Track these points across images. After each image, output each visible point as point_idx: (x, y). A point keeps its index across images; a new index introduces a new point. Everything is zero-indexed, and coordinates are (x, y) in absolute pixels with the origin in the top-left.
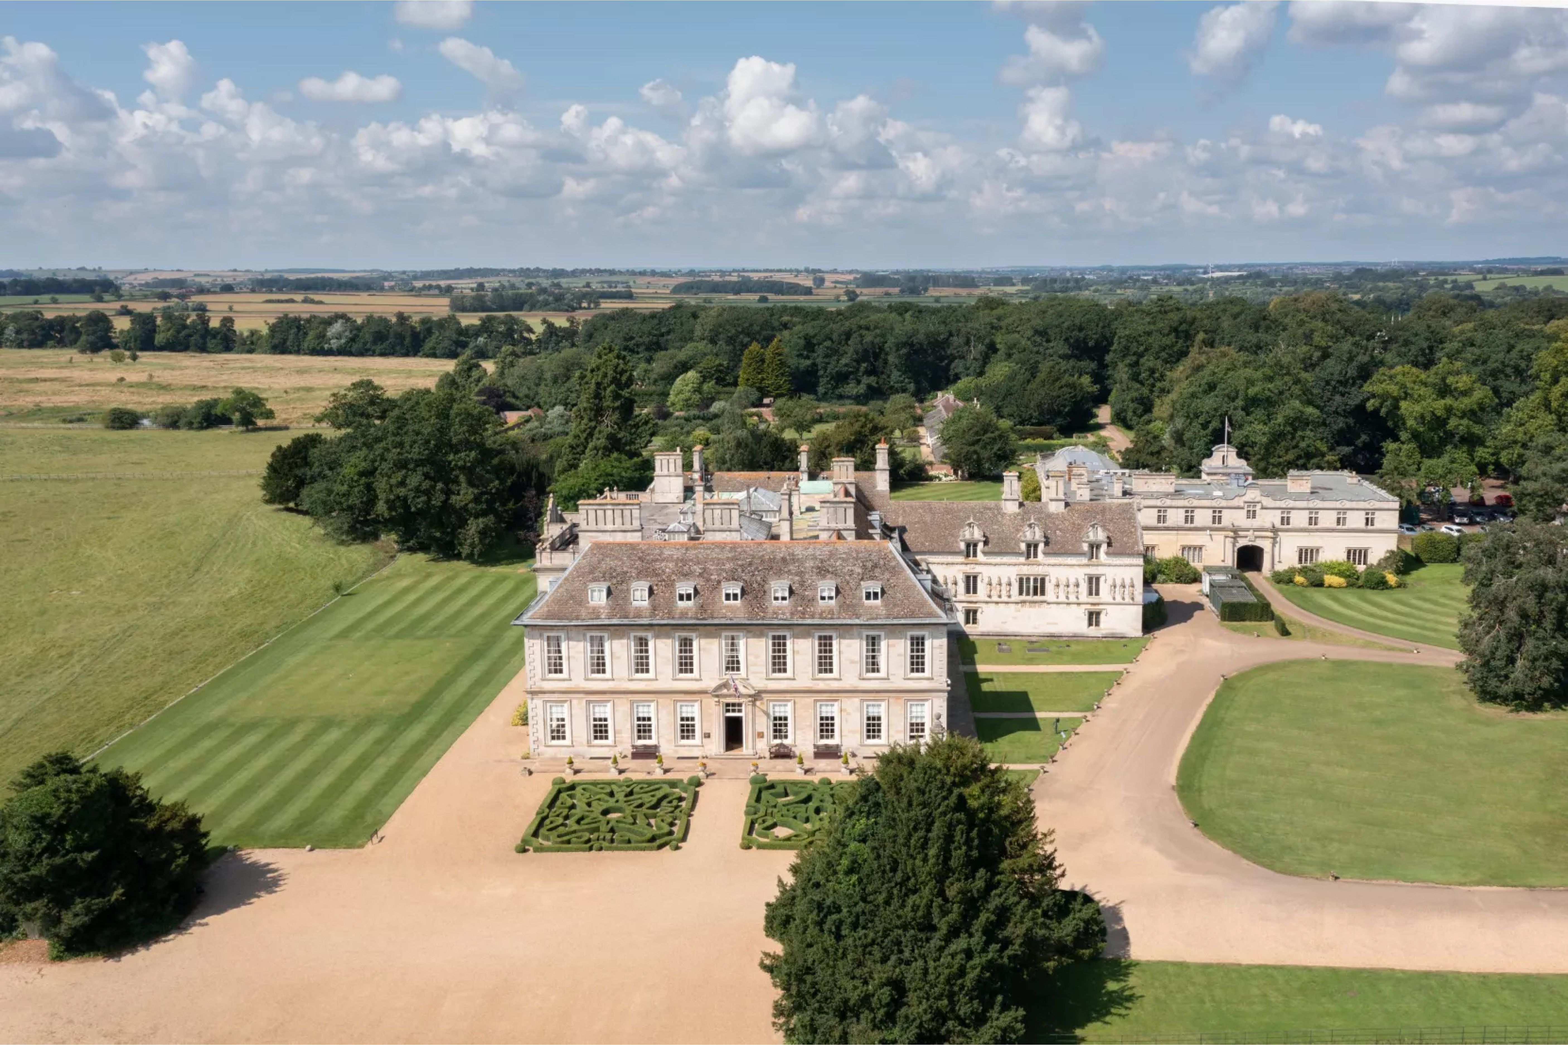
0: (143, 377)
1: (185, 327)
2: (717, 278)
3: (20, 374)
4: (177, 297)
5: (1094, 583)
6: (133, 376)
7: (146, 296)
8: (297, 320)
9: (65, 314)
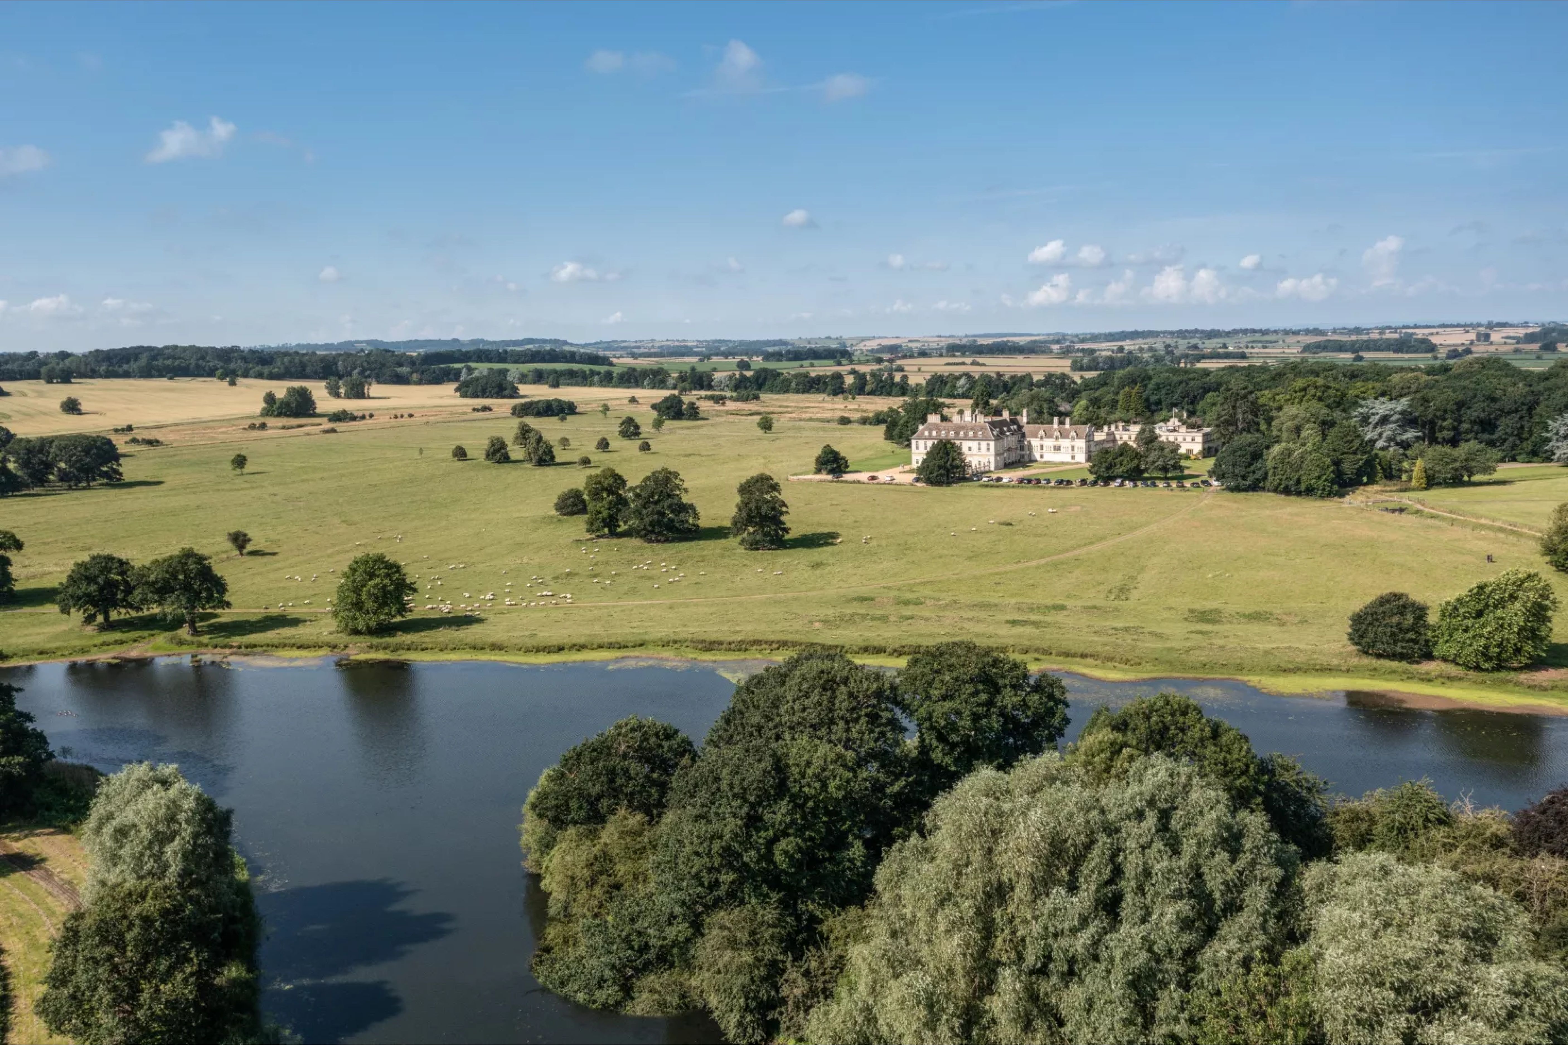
0: (856, 407)
1: (881, 381)
2: (1375, 336)
3: (802, 405)
4: (888, 361)
5: (1073, 448)
6: (851, 407)
7: (868, 361)
8: (941, 377)
9: (821, 374)
